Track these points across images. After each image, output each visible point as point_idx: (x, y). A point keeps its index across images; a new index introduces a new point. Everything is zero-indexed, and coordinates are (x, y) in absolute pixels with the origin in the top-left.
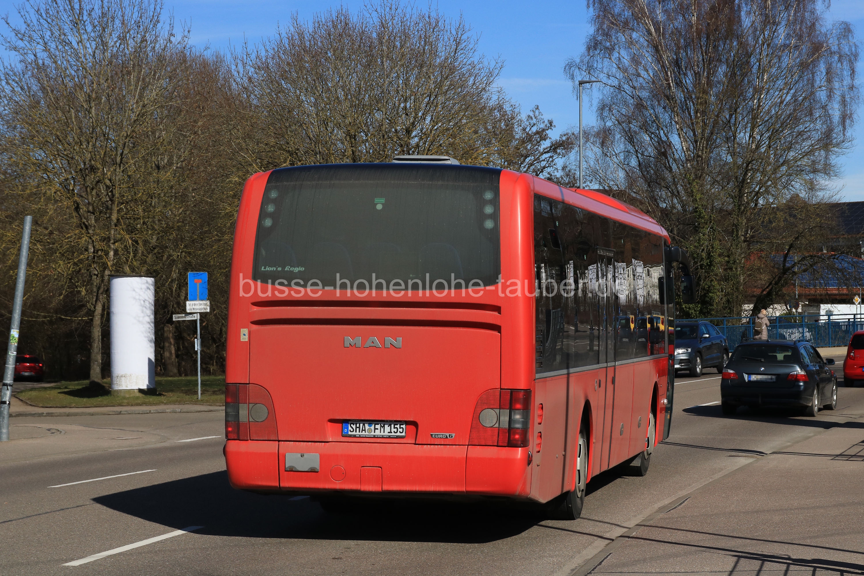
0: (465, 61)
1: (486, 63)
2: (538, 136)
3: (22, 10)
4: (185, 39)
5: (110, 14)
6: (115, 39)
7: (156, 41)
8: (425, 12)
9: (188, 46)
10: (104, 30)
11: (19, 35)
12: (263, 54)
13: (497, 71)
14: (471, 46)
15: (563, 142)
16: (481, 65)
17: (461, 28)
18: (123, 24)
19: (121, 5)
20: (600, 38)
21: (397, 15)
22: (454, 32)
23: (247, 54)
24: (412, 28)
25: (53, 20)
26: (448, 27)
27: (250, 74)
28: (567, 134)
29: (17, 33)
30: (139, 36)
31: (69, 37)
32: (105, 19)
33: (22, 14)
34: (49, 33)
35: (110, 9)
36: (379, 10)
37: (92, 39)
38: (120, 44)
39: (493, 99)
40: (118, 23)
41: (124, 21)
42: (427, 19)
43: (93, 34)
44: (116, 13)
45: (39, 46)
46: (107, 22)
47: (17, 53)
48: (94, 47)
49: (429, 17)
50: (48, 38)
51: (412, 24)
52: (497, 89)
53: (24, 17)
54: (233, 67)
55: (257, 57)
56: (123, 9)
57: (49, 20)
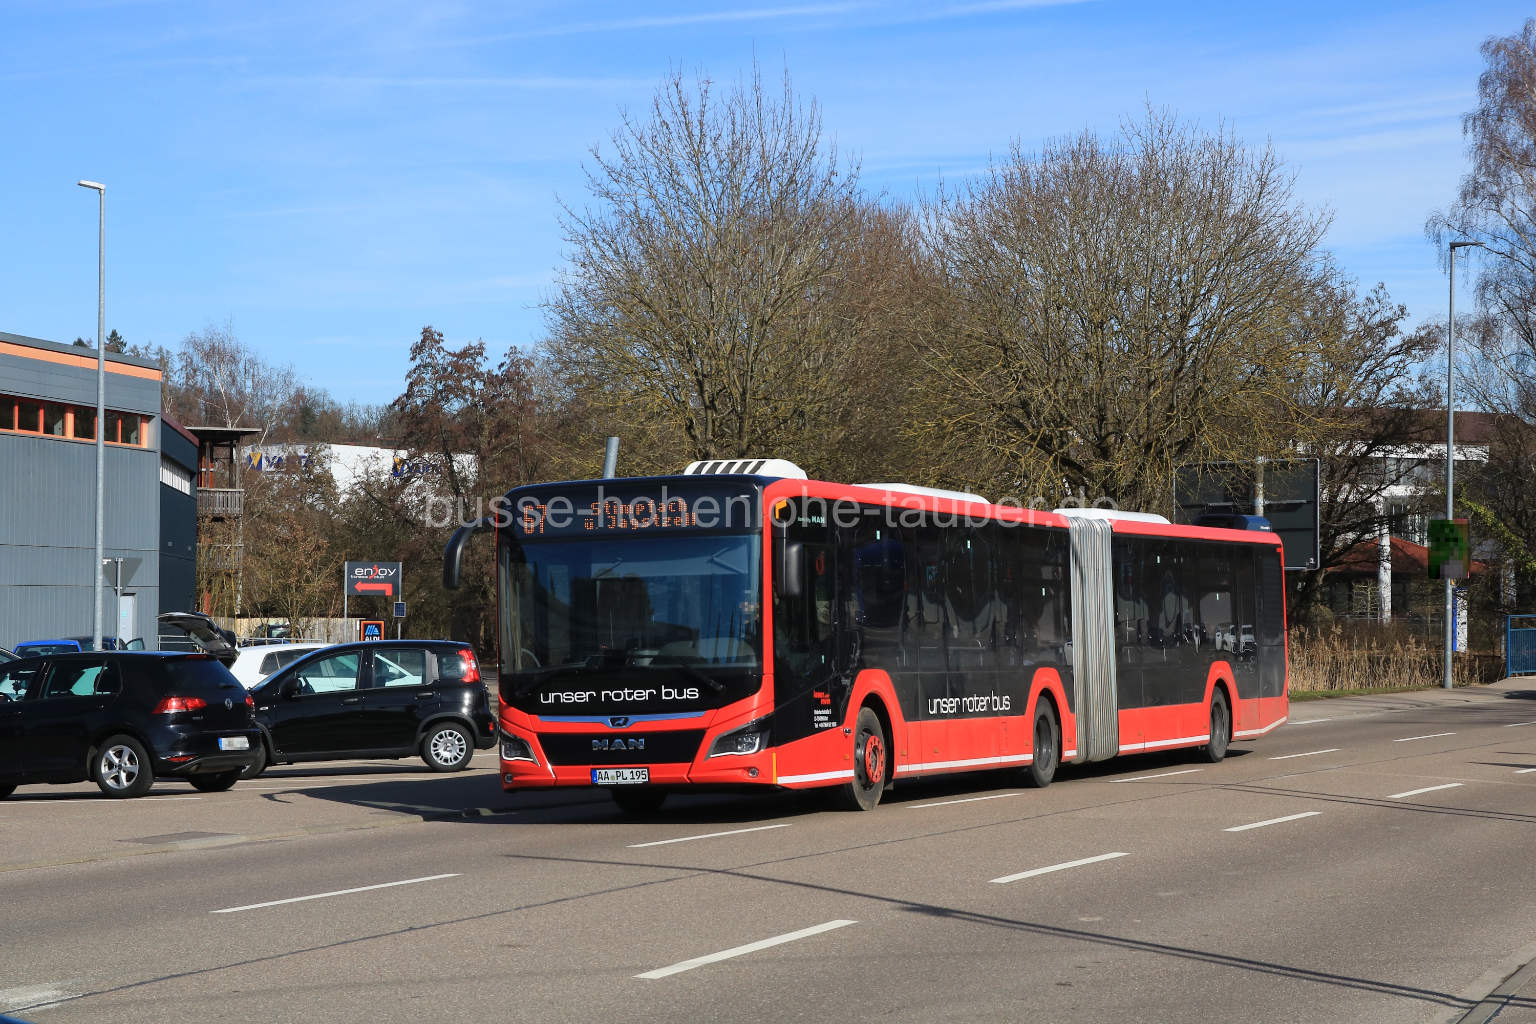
0: (1273, 210)
1: (1306, 214)
2: (1381, 329)
3: (618, 138)
4: (852, 179)
5: (745, 143)
6: (752, 180)
7: (809, 182)
8: (1214, 135)
9: (856, 190)
10: (734, 165)
11: (613, 174)
12: (967, 200)
13: (1322, 227)
14: (1283, 189)
15: (1421, 338)
16: (1298, 217)
17: (1268, 163)
18: (762, 157)
19: (760, 130)
20: (1482, 179)
21: (1170, 140)
22: (1258, 167)
23: (944, 201)
24: (1192, 161)
25: (662, 152)
26: (1248, 160)
27: (947, 230)
28: (1428, 326)
29: (610, 171)
30: (785, 174)
31: (685, 178)
32: (737, 151)
33: (619, 143)
34: (655, 171)
35: (745, 136)
36: (1143, 134)
37: (717, 179)
38: (758, 186)
39: (1316, 270)
40: (755, 156)
41: (763, 153)
42: (1217, 147)
43: (718, 173)
44: (753, 141)
45: (641, 191)
46: (740, 154)
47: (609, 201)
48: (719, 192)
49: (1220, 144)
50: (655, 178)
51: (1194, 154)
52: (1323, 255)
53: (621, 148)
54: (922, 220)
55: (958, 205)
56: (764, 136)
57: (657, 153)
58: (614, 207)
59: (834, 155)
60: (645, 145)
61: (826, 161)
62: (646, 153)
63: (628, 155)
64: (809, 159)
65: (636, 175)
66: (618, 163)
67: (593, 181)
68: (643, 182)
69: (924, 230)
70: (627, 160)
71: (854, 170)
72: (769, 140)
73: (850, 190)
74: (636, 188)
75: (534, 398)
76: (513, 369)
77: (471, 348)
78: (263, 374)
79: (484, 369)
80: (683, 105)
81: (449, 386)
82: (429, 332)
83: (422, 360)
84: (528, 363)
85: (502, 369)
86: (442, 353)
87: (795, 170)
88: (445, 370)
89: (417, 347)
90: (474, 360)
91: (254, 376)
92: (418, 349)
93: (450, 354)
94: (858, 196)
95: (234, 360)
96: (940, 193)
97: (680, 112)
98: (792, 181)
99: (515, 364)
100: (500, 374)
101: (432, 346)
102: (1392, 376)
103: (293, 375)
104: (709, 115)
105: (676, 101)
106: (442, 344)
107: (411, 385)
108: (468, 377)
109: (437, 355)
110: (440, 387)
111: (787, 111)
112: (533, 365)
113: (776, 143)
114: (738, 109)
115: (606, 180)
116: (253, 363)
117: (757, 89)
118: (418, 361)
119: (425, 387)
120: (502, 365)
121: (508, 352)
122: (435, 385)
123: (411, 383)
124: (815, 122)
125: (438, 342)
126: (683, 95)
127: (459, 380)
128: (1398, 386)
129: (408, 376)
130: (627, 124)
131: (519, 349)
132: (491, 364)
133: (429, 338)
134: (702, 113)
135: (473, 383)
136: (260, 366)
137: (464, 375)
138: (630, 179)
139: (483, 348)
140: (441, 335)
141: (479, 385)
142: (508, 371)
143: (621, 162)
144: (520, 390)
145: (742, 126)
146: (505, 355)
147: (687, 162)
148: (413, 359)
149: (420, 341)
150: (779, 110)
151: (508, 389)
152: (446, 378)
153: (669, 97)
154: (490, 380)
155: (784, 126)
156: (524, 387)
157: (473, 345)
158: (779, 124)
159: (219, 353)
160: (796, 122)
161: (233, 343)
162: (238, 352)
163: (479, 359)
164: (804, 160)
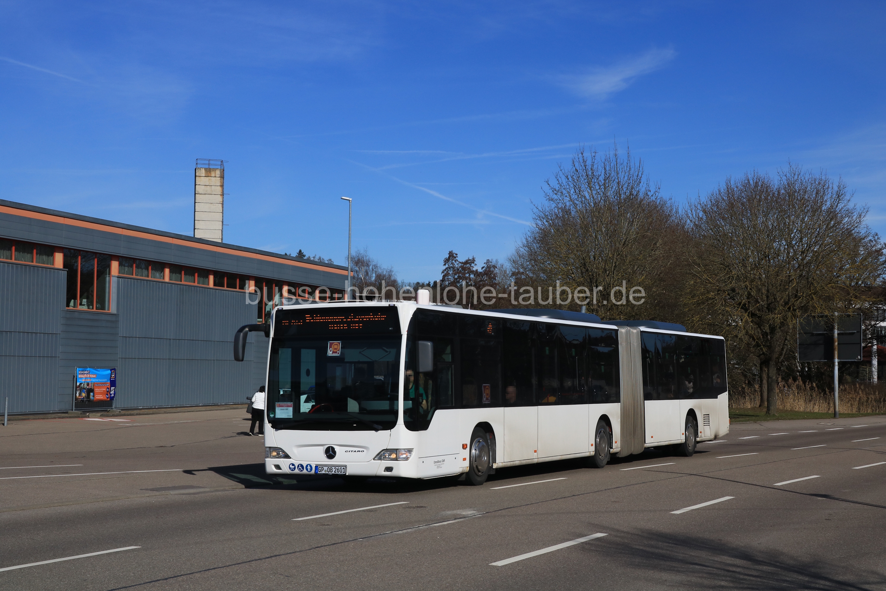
58: (554, 205)
59: (648, 182)
60: (568, 179)
61: (645, 185)
62: (569, 182)
63: (561, 183)
64: (638, 185)
65: (564, 192)
66: (557, 187)
67: (546, 194)
68: (567, 195)
69: (690, 215)
70: (561, 186)
71: (657, 188)
72: (621, 175)
73: (656, 197)
74: (564, 197)
75: (496, 282)
76: (488, 269)
77: (469, 260)
78: (380, 271)
79: (474, 269)
80: (584, 161)
81: (460, 276)
82: (452, 253)
83: (449, 265)
84: (495, 267)
85: (483, 269)
86: (457, 262)
87: (632, 189)
88: (458, 269)
89: (447, 259)
90: (471, 265)
91: (376, 272)
92: (446, 261)
93: (460, 263)
94: (659, 200)
95: (368, 265)
96: (697, 199)
97: (583, 166)
98: (631, 194)
99: (488, 267)
100: (482, 271)
101: (453, 259)
102: (880, 274)
103: (393, 271)
104: (595, 166)
105: (581, 161)
106: (457, 258)
107: (444, 276)
108: (468, 273)
109: (455, 263)
110: (456, 277)
111: (629, 164)
112: (496, 267)
113: (623, 177)
114: (607, 163)
115: (551, 194)
116: (376, 266)
117: (616, 155)
118: (447, 266)
119: (450, 277)
120: (483, 268)
121: (486, 262)
122: (454, 276)
123: (444, 275)
124: (641, 169)
125: (455, 258)
126: (585, 158)
127: (464, 274)
128: (883, 278)
129: (443, 272)
130: (561, 170)
131: (490, 261)
132: (478, 267)
133: (452, 256)
134: (593, 165)
135: (470, 275)
136: (379, 267)
137: (466, 272)
138: (562, 193)
139: (475, 260)
140: (457, 255)
141: (472, 276)
142: (485, 270)
143: (559, 186)
144: (490, 278)
145: (610, 170)
146: (485, 263)
147: (586, 186)
148: (445, 265)
149: (448, 257)
150: (625, 164)
151: (485, 277)
152: (459, 273)
153: (579, 159)
154: (476, 273)
155: (627, 171)
156: (492, 278)
157: (470, 259)
158: (625, 170)
159: (361, 262)
160: (633, 169)
161: (367, 258)
162: (369, 262)
163: (473, 265)
164: (636, 185)
